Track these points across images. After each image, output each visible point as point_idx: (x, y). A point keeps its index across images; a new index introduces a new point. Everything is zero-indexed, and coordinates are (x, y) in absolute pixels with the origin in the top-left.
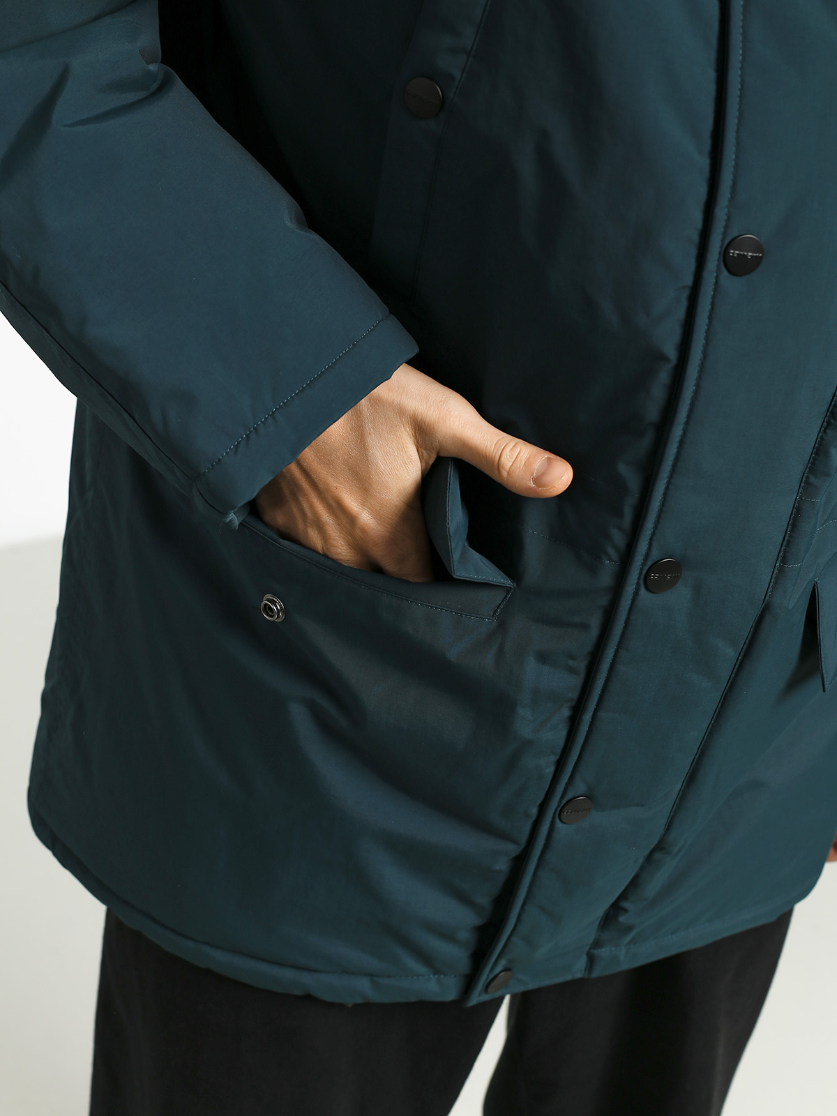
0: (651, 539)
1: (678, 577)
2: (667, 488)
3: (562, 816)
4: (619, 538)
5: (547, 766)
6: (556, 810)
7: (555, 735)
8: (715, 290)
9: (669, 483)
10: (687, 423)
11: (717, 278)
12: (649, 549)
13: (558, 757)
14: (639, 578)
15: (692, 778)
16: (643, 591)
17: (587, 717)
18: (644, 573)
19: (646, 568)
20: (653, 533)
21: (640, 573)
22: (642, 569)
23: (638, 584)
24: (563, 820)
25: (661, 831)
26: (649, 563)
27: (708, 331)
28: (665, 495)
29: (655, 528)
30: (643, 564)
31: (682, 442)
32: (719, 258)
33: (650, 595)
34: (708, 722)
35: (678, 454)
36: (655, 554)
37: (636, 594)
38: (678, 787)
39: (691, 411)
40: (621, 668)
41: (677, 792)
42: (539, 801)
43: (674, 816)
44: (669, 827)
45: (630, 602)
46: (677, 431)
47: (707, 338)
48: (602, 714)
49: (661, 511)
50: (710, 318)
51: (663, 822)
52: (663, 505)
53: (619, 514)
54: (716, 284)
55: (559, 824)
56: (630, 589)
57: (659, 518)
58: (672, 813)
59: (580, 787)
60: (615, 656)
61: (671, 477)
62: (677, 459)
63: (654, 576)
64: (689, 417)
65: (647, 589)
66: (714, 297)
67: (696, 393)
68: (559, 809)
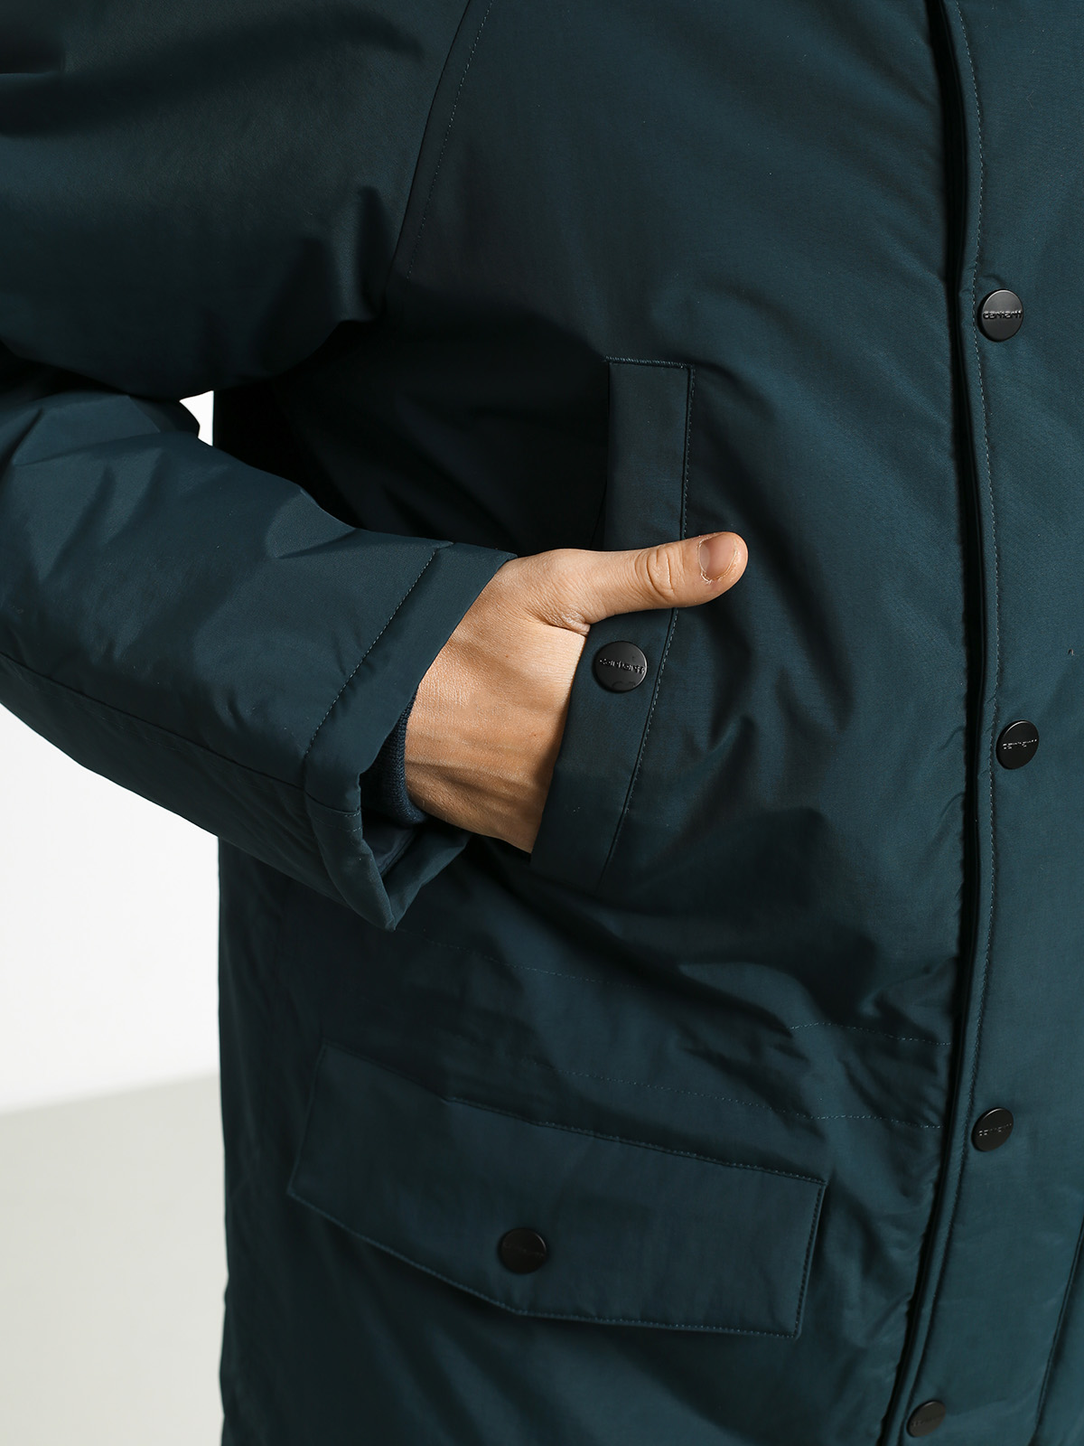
0: (973, 1091)
1: (1011, 1127)
2: (981, 1028)
3: (912, 1428)
4: (937, 1098)
5: (886, 1374)
6: (903, 1423)
7: (893, 1337)
8: (993, 792)
9: (982, 1022)
10: (990, 949)
11: (993, 777)
12: (972, 1102)
13: (898, 1361)
14: (966, 1139)
15: (1058, 1355)
16: (972, 1151)
17: (927, 1310)
18: (970, 1131)
19: (972, 1125)
20: (974, 1084)
21: (966, 1133)
22: (967, 1128)
23: (965, 1145)
24: (912, 1431)
25: (1034, 1426)
26: (975, 1119)
27: (994, 840)
28: (980, 1037)
29: (975, 1077)
30: (968, 1122)
31: (988, 972)
32: (992, 754)
33: (981, 1155)
34: (1066, 1284)
35: (987, 986)
36: (980, 1107)
37: (965, 1157)
38: (1043, 1369)
39: (992, 934)
40: (958, 1245)
41: (1043, 1375)
42: (882, 1416)
43: (1044, 1405)
44: (1040, 1420)
45: (959, 1169)
46: (981, 961)
47: (995, 848)
48: (943, 1303)
49: (978, 1056)
50: (994, 824)
51: (1032, 1415)
52: (979, 1049)
53: (932, 1069)
54: (993, 784)
55: (908, 1439)
56: (957, 1155)
57: (977, 1065)
58: (1042, 1402)
59: (927, 1392)
60: (951, 1233)
61: (983, 1014)
62: (986, 992)
63: (983, 1133)
64: (991, 942)
65: (976, 1147)
66: (994, 799)
67: (995, 913)
68: (907, 1421)
